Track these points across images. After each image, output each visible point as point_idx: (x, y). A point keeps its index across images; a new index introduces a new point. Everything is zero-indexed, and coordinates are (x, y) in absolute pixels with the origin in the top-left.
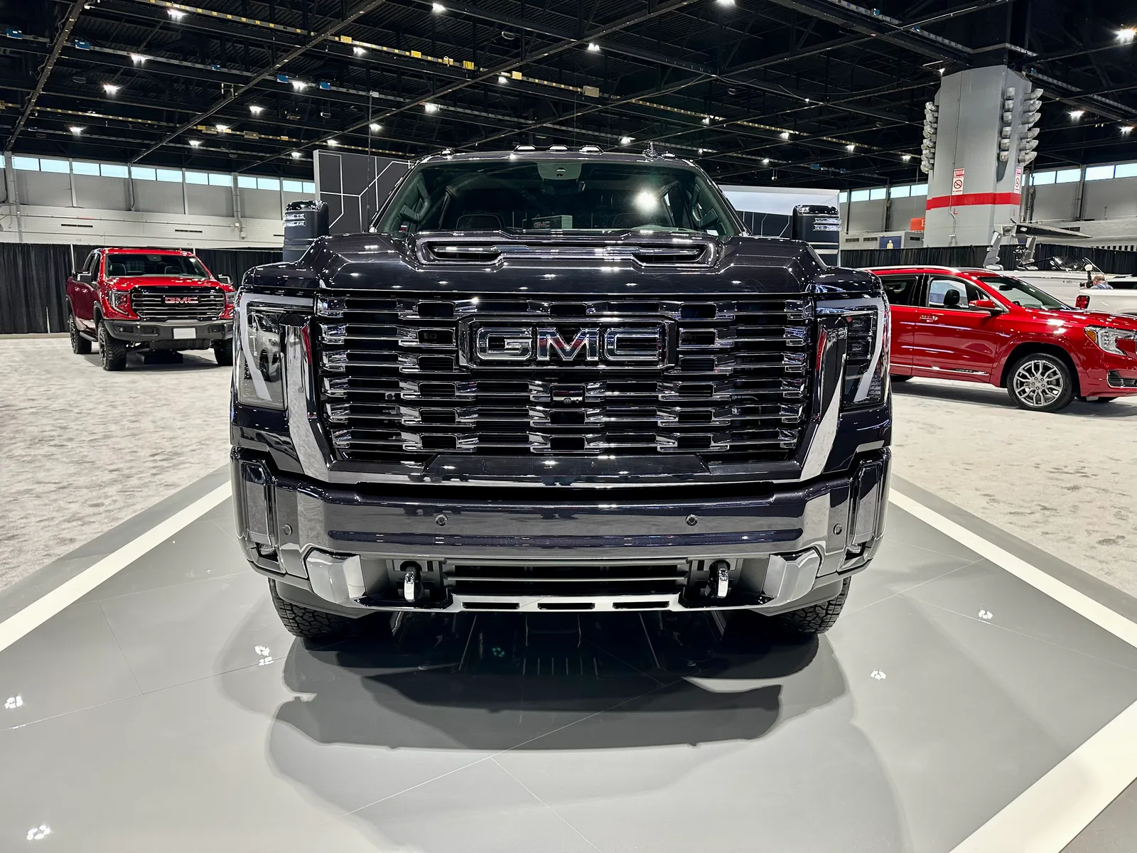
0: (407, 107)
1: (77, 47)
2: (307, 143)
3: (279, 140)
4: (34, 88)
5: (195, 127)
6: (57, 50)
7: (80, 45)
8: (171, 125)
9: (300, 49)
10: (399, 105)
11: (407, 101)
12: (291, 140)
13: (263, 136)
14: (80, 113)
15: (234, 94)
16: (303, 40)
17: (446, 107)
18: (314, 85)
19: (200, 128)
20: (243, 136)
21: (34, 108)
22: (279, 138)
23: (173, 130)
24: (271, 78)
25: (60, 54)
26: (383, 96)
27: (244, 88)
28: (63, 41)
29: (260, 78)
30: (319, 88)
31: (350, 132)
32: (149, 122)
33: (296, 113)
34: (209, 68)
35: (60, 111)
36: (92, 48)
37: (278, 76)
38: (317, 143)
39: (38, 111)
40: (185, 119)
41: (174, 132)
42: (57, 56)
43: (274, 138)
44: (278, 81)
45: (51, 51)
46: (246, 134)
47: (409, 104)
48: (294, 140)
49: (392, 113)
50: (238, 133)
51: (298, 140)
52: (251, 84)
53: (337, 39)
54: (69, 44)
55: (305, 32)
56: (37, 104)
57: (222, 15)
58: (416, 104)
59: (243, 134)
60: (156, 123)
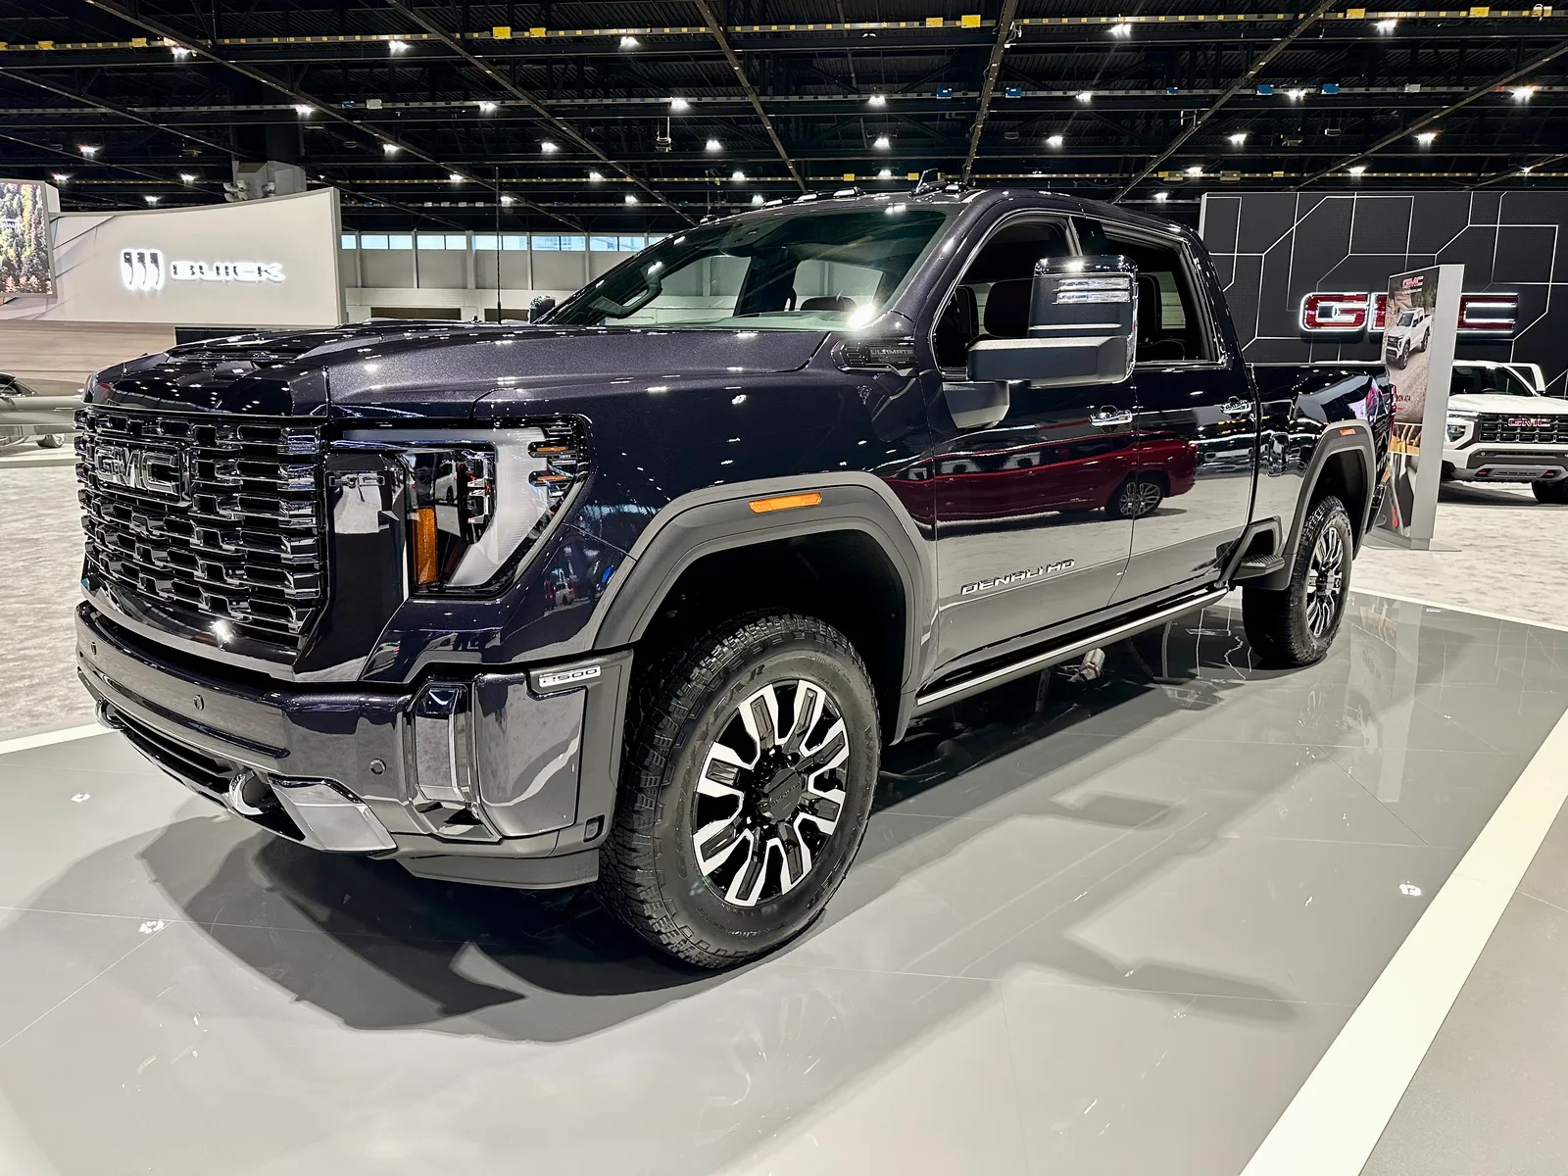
0: (1468, 100)
1: (1007, 96)
2: (1310, 178)
3: (1270, 178)
4: (967, 153)
5: (1155, 175)
6: (985, 104)
7: (1012, 93)
8: (1126, 175)
9: (1280, 43)
10: (1455, 98)
11: (1471, 89)
12: (1287, 175)
13: (1246, 175)
14: (1021, 176)
15: (1197, 123)
16: (1284, 29)
17: (1546, 89)
18: (1312, 90)
19: (1161, 175)
20: (1219, 178)
21: (972, 176)
22: (1270, 175)
23: (1126, 182)
24: (1249, 92)
25: (988, 109)
26: (1428, 89)
27: (1209, 112)
28: (989, 92)
29: (1229, 95)
30: (1320, 95)
31: (1375, 152)
32: (1099, 176)
33: (1297, 136)
34: (1163, 93)
35: (999, 176)
36: (1024, 94)
37: (1260, 86)
38: (1328, 175)
39: (977, 180)
40: (1141, 165)
41: (1127, 185)
42: (985, 111)
43: (1264, 175)
44: (1259, 93)
45: (978, 107)
46: (1223, 175)
47: (1472, 94)
48: (1293, 175)
49: (1442, 114)
50: (1212, 175)
51: (1298, 175)
52: (1218, 105)
53: (1340, 15)
54: (999, 94)
55: (1290, 17)
56: (973, 172)
57: (1191, 18)
58: (1485, 92)
59: (1219, 175)
60: (1107, 176)
